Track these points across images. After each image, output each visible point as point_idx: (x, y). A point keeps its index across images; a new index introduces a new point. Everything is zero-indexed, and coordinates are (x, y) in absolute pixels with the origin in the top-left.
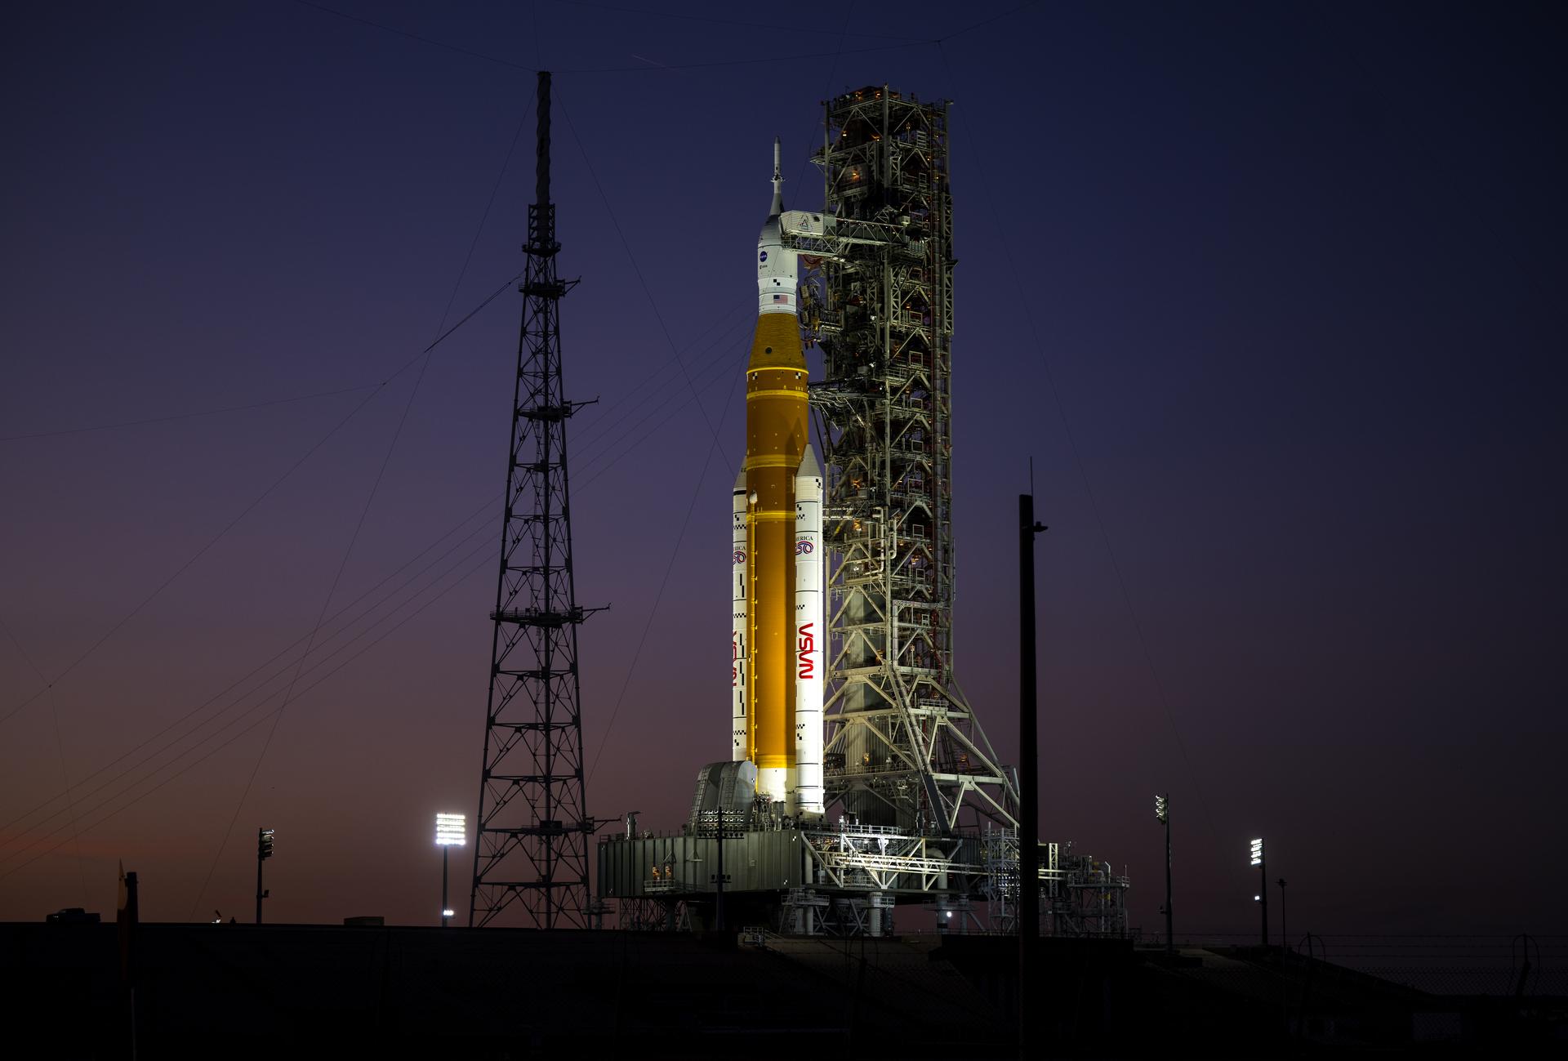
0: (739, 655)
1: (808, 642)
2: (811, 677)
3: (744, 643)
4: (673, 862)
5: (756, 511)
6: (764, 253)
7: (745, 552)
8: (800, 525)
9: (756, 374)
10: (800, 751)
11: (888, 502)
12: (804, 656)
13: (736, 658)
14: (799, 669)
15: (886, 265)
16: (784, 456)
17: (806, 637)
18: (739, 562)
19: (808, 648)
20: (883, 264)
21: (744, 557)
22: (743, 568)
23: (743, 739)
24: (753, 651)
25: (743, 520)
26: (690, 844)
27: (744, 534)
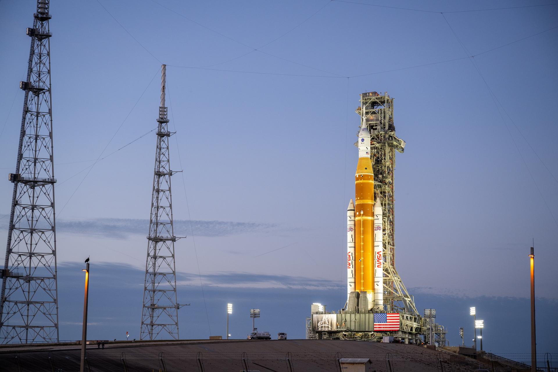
0: (351, 259)
1: (380, 257)
2: (381, 267)
3: (353, 255)
4: (346, 321)
5: (363, 216)
6: (363, 139)
7: (353, 228)
8: (376, 222)
9: (362, 175)
10: (377, 289)
11: (387, 216)
12: (379, 261)
13: (350, 260)
14: (377, 265)
15: (386, 146)
16: (371, 201)
17: (379, 255)
18: (351, 231)
19: (380, 259)
20: (385, 145)
21: (353, 230)
22: (352, 233)
23: (353, 285)
24: (362, 258)
25: (353, 218)
26: (353, 316)
27: (353, 223)
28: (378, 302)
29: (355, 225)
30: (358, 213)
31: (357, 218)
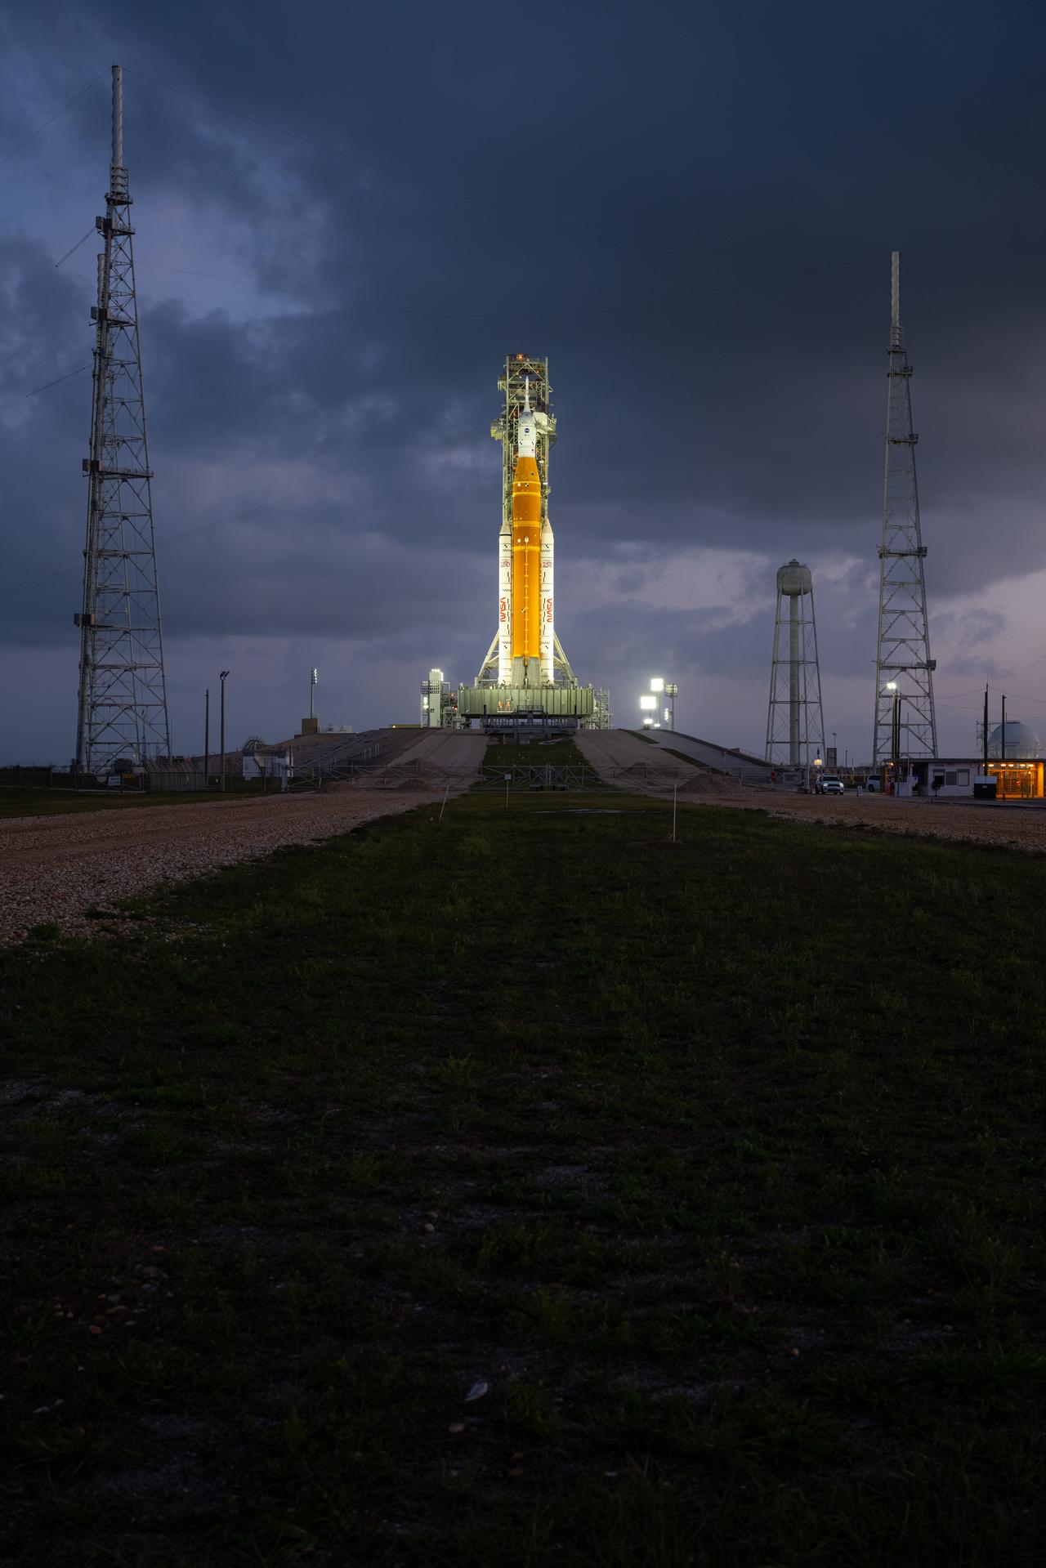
0: (507, 607)
5: (528, 545)
6: (528, 429)
7: (510, 562)
8: (544, 554)
9: (528, 484)
10: (546, 654)
12: (549, 612)
14: (546, 618)
16: (539, 522)
18: (506, 567)
22: (509, 569)
23: (509, 646)
24: (527, 608)
25: (509, 547)
26: (523, 692)
27: (509, 554)
28: (547, 673)
29: (512, 557)
30: (519, 541)
31: (516, 549)
